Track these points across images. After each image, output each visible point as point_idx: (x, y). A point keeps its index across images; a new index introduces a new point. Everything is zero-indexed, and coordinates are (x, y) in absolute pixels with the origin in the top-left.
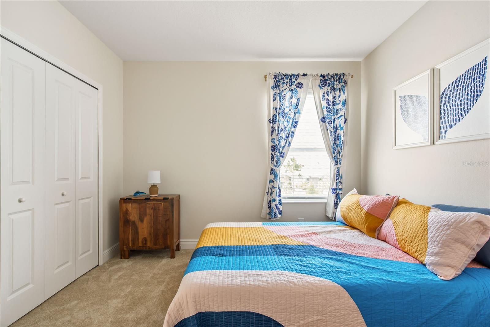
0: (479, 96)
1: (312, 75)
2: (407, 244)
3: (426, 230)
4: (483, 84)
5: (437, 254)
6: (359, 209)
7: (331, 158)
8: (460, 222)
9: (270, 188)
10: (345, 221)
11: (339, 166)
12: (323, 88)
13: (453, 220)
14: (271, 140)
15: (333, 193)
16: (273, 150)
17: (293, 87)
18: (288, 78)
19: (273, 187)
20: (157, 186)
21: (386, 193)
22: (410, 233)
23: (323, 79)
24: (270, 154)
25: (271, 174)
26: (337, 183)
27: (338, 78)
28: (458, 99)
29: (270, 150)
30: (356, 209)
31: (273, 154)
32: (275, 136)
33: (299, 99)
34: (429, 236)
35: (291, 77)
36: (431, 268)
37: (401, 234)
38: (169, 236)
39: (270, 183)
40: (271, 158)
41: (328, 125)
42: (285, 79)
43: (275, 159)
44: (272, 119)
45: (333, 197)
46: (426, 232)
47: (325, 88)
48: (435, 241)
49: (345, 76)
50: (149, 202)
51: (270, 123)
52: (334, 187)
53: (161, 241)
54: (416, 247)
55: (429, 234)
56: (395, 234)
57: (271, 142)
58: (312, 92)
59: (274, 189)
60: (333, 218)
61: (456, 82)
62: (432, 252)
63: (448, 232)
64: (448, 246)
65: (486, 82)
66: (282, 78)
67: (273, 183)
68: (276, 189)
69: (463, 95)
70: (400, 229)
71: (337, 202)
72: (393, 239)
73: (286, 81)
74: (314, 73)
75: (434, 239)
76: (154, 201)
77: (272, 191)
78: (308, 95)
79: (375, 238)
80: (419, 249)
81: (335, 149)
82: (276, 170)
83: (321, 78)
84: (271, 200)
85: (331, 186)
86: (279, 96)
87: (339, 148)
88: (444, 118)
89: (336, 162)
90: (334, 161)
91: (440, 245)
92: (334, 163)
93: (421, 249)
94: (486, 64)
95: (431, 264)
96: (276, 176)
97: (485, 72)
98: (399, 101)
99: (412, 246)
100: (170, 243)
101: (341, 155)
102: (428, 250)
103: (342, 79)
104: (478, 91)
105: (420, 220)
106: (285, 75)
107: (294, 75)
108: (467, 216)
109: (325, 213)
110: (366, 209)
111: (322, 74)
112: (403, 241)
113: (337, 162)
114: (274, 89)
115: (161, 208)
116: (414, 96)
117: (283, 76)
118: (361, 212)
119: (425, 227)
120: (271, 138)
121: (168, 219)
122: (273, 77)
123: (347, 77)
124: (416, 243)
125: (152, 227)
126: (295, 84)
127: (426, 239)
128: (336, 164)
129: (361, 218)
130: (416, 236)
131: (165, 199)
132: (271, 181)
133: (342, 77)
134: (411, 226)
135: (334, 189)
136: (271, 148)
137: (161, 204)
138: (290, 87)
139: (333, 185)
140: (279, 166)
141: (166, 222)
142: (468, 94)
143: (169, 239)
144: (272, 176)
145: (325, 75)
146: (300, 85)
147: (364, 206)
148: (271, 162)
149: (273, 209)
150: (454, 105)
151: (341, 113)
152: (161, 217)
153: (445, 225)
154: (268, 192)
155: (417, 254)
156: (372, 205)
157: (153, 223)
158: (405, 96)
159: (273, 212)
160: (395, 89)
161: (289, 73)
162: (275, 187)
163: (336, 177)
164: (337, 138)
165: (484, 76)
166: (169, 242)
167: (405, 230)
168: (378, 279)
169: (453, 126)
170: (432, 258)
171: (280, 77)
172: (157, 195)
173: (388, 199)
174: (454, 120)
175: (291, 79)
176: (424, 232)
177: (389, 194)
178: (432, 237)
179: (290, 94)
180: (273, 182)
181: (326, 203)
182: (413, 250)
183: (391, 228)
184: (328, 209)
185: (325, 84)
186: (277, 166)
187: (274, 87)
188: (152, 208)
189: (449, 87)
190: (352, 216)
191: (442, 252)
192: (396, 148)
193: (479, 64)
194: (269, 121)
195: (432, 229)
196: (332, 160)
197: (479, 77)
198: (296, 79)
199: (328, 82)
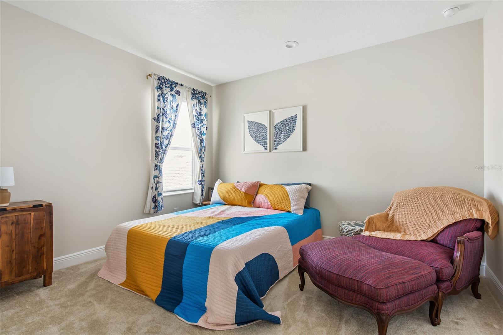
0: (293, 131)
1: (187, 87)
2: (278, 205)
3: (288, 195)
4: (295, 126)
5: (296, 205)
6: (238, 191)
7: (198, 157)
8: (301, 189)
9: (155, 183)
10: (225, 202)
11: (203, 163)
12: (193, 99)
13: (298, 189)
14: (156, 137)
15: (199, 184)
16: (157, 147)
17: (173, 93)
18: (169, 83)
19: (159, 182)
20: (8, 191)
21: (237, 181)
22: (279, 199)
23: (193, 93)
24: (155, 152)
25: (155, 170)
26: (202, 176)
27: (202, 95)
28: (283, 130)
29: (155, 147)
30: (236, 192)
31: (158, 151)
32: (159, 134)
33: (178, 104)
34: (290, 198)
35: (172, 82)
36: (295, 212)
37: (273, 200)
38: (45, 256)
39: (155, 179)
40: (156, 155)
41: (197, 130)
42: (166, 83)
43: (160, 156)
44: (156, 118)
45: (200, 188)
46: (288, 196)
47: (195, 100)
48: (293, 200)
49: (207, 95)
50: (7, 214)
51: (155, 121)
52: (200, 179)
53: (31, 268)
54: (284, 205)
55: (290, 197)
56: (268, 201)
57: (156, 139)
58: (186, 101)
59: (160, 184)
60: (200, 204)
61: (283, 121)
62: (294, 205)
63: (298, 194)
64: (299, 200)
65: (296, 125)
66: (165, 82)
67: (158, 179)
68: (161, 183)
69: (286, 129)
70: (272, 198)
71: (202, 191)
72: (267, 204)
73: (168, 85)
74: (189, 86)
75: (293, 198)
76: (15, 211)
77: (157, 186)
78: (183, 103)
79: (252, 207)
80: (286, 205)
81: (201, 150)
82: (160, 166)
83: (193, 91)
84: (156, 195)
85: (198, 179)
86: (162, 97)
87: (203, 149)
88: (276, 139)
89: (201, 159)
90: (200, 159)
91: (296, 201)
92: (200, 161)
93: (288, 204)
94: (296, 117)
95: (295, 210)
96: (160, 172)
97: (296, 121)
98: (247, 123)
99: (282, 205)
100: (47, 266)
101: (204, 154)
102: (291, 204)
103: (204, 96)
104: (293, 129)
105: (283, 191)
106: (168, 80)
107: (175, 83)
108: (302, 186)
109: (193, 201)
110: (243, 190)
111: (193, 89)
112: (275, 204)
113: (202, 161)
114: (158, 90)
115: (31, 220)
116: (258, 123)
117: (166, 81)
118: (240, 193)
119: (287, 194)
120: (155, 136)
121: (43, 233)
122: (157, 78)
123: (208, 96)
124: (284, 202)
125: (13, 251)
126: (174, 90)
127: (289, 199)
128: (201, 162)
129: (242, 197)
130: (283, 199)
131: (34, 206)
132: (156, 177)
133: (205, 95)
134: (279, 195)
135: (200, 181)
136: (156, 145)
137: (30, 214)
138: (171, 92)
139: (199, 178)
140: (163, 163)
141: (39, 238)
142: (288, 129)
143: (45, 261)
144: (157, 171)
145: (196, 90)
146: (178, 93)
147: (241, 189)
148: (155, 159)
149: (160, 203)
150: (281, 133)
151: (204, 122)
152: (31, 232)
153: (296, 191)
154: (152, 187)
155: (285, 208)
156: (247, 188)
157: (16, 245)
158: (252, 121)
159: (160, 205)
160: (245, 115)
161: (171, 79)
162: (161, 182)
163: (201, 171)
164: (202, 141)
165: (295, 122)
166: (45, 265)
167: (275, 197)
168: (288, 220)
169: (281, 144)
170: (294, 207)
171: (163, 81)
172: (8, 204)
173: (255, 184)
174: (281, 141)
175: (171, 85)
176: (287, 196)
177: (239, 181)
178: (292, 198)
179: (171, 98)
180: (159, 177)
181: (193, 193)
182: (282, 207)
183: (264, 199)
184: (195, 197)
185: (195, 97)
186: (162, 163)
187: (158, 88)
188: (12, 223)
189: (279, 123)
190: (233, 197)
191: (298, 204)
192: (245, 152)
193: (293, 117)
194: (154, 119)
195: (290, 194)
196: (199, 158)
197: (293, 123)
198: (175, 87)
199: (197, 96)
